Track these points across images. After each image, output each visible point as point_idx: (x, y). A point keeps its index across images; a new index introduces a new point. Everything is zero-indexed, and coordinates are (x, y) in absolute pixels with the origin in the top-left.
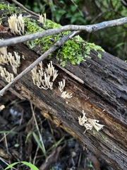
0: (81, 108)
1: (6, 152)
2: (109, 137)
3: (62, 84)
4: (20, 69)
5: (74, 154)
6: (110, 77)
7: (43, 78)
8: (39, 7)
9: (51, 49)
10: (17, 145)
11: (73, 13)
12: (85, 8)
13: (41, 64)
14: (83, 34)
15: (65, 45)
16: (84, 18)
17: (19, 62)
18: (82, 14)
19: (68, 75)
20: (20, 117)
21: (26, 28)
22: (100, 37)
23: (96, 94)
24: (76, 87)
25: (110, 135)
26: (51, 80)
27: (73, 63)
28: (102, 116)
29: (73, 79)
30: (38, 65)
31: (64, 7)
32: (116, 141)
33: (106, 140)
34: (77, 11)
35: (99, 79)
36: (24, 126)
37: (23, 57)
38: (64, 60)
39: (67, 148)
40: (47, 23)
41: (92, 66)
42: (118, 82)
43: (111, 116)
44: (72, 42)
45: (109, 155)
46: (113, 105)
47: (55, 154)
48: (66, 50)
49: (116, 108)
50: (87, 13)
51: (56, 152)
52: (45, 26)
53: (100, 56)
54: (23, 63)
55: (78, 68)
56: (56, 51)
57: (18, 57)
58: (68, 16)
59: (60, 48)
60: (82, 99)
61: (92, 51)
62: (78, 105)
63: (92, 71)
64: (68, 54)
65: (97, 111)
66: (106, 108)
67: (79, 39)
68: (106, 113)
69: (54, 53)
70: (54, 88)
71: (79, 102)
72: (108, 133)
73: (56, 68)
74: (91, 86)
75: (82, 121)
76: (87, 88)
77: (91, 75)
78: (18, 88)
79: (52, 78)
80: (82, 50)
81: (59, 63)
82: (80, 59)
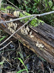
0: (37, 41)
1: (9, 60)
2: (46, 50)
3: (31, 33)
4: (17, 29)
5: (34, 61)
6: (46, 30)
7: (25, 31)
8: (21, 7)
9: (28, 22)
10: (13, 57)
11: (34, 9)
12: (38, 7)
13: (24, 27)
14: (38, 17)
15: (32, 21)
16: (38, 11)
17: (17, 26)
18: (37, 10)
19: (33, 30)
20: (14, 48)
21: (19, 15)
22: (44, 18)
23: (42, 36)
24: (35, 34)
25: (46, 49)
26: (27, 32)
27: (34, 26)
28: (44, 43)
29: (34, 31)
30: (23, 27)
31: (31, 7)
32: (48, 52)
33: (45, 51)
34: (35, 8)
35: (43, 31)
36: (15, 50)
37: (18, 25)
38: (31, 25)
39: (31, 59)
40: (26, 14)
41: (40, 27)
42: (48, 32)
43: (46, 43)
44: (34, 20)
45: (46, 56)
46: (47, 39)
47: (27, 60)
48: (32, 22)
49: (48, 40)
50: (39, 9)
51: (28, 59)
52: (25, 14)
53: (43, 24)
54: (18, 27)
55: (36, 28)
56: (29, 22)
57: (16, 25)
58: (32, 10)
59: (30, 21)
60: (37, 38)
61: (40, 23)
62: (36, 40)
63: (40, 29)
64: (33, 23)
65: (42, 41)
66: (45, 40)
67: (36, 19)
68: (45, 42)
69: (29, 23)
70: (28, 35)
71: (36, 39)
72: (45, 49)
73: (29, 28)
74: (40, 33)
75: (37, 45)
76: (39, 34)
77: (40, 30)
78: (16, 35)
79: (27, 31)
80: (37, 22)
81: (30, 26)
82: (37, 25)
